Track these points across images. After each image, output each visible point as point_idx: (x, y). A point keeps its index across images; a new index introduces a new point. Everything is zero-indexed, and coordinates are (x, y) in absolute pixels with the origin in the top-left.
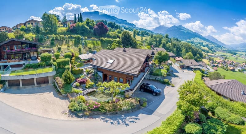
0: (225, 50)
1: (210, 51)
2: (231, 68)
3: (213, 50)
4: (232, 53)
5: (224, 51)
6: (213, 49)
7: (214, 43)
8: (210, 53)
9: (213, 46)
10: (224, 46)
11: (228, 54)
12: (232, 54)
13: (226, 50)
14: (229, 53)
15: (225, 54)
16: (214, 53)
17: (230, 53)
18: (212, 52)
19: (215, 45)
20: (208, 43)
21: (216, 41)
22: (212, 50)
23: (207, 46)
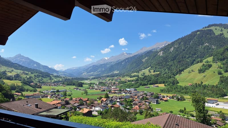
0: (59, 81)
1: (26, 87)
2: (86, 110)
3: (32, 84)
4: (74, 85)
5: (57, 83)
6: (32, 82)
7: (32, 71)
8: (27, 91)
9: (33, 75)
10: (55, 74)
11: (67, 88)
12: (74, 87)
13: (61, 80)
14: (68, 85)
15: (61, 88)
16: (38, 90)
17: (71, 85)
18: (31, 88)
19: (36, 74)
20: (19, 72)
21: (35, 65)
22: (30, 86)
23: (17, 77)
